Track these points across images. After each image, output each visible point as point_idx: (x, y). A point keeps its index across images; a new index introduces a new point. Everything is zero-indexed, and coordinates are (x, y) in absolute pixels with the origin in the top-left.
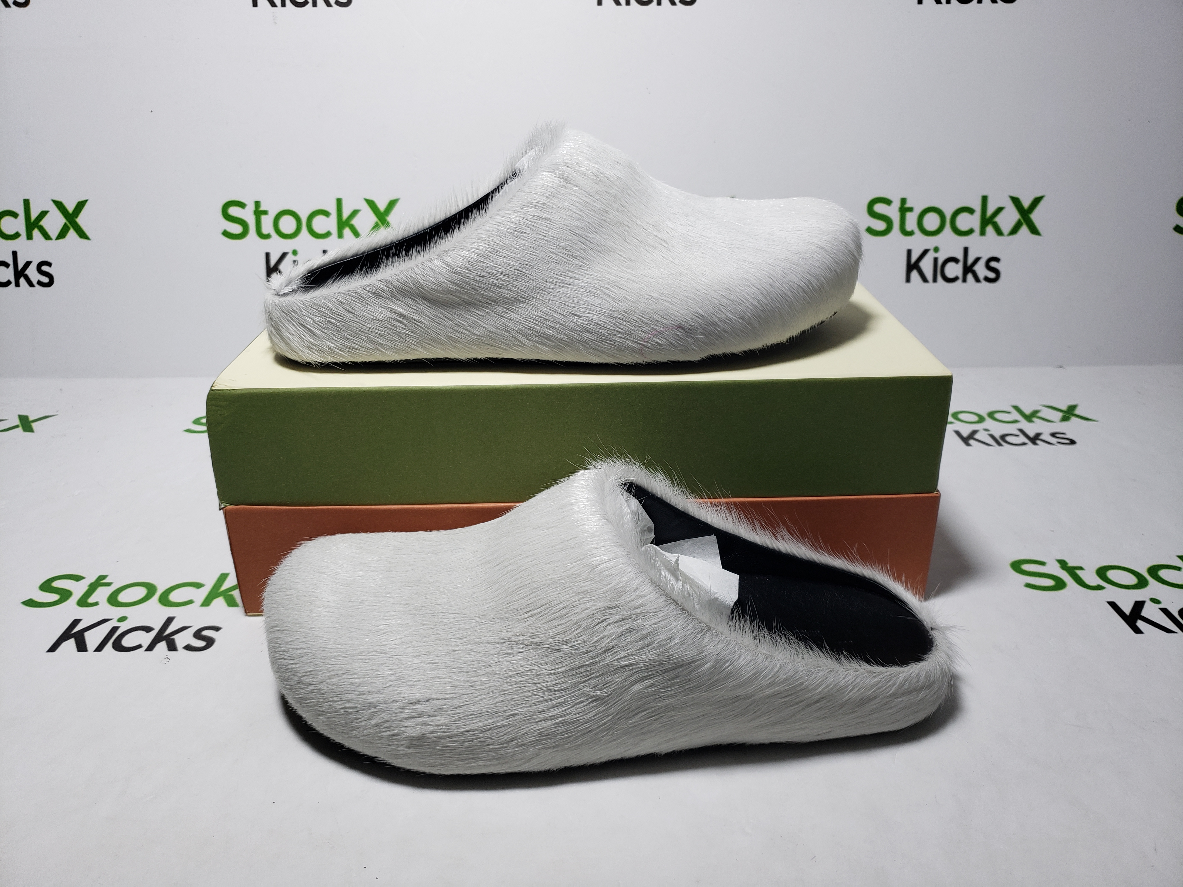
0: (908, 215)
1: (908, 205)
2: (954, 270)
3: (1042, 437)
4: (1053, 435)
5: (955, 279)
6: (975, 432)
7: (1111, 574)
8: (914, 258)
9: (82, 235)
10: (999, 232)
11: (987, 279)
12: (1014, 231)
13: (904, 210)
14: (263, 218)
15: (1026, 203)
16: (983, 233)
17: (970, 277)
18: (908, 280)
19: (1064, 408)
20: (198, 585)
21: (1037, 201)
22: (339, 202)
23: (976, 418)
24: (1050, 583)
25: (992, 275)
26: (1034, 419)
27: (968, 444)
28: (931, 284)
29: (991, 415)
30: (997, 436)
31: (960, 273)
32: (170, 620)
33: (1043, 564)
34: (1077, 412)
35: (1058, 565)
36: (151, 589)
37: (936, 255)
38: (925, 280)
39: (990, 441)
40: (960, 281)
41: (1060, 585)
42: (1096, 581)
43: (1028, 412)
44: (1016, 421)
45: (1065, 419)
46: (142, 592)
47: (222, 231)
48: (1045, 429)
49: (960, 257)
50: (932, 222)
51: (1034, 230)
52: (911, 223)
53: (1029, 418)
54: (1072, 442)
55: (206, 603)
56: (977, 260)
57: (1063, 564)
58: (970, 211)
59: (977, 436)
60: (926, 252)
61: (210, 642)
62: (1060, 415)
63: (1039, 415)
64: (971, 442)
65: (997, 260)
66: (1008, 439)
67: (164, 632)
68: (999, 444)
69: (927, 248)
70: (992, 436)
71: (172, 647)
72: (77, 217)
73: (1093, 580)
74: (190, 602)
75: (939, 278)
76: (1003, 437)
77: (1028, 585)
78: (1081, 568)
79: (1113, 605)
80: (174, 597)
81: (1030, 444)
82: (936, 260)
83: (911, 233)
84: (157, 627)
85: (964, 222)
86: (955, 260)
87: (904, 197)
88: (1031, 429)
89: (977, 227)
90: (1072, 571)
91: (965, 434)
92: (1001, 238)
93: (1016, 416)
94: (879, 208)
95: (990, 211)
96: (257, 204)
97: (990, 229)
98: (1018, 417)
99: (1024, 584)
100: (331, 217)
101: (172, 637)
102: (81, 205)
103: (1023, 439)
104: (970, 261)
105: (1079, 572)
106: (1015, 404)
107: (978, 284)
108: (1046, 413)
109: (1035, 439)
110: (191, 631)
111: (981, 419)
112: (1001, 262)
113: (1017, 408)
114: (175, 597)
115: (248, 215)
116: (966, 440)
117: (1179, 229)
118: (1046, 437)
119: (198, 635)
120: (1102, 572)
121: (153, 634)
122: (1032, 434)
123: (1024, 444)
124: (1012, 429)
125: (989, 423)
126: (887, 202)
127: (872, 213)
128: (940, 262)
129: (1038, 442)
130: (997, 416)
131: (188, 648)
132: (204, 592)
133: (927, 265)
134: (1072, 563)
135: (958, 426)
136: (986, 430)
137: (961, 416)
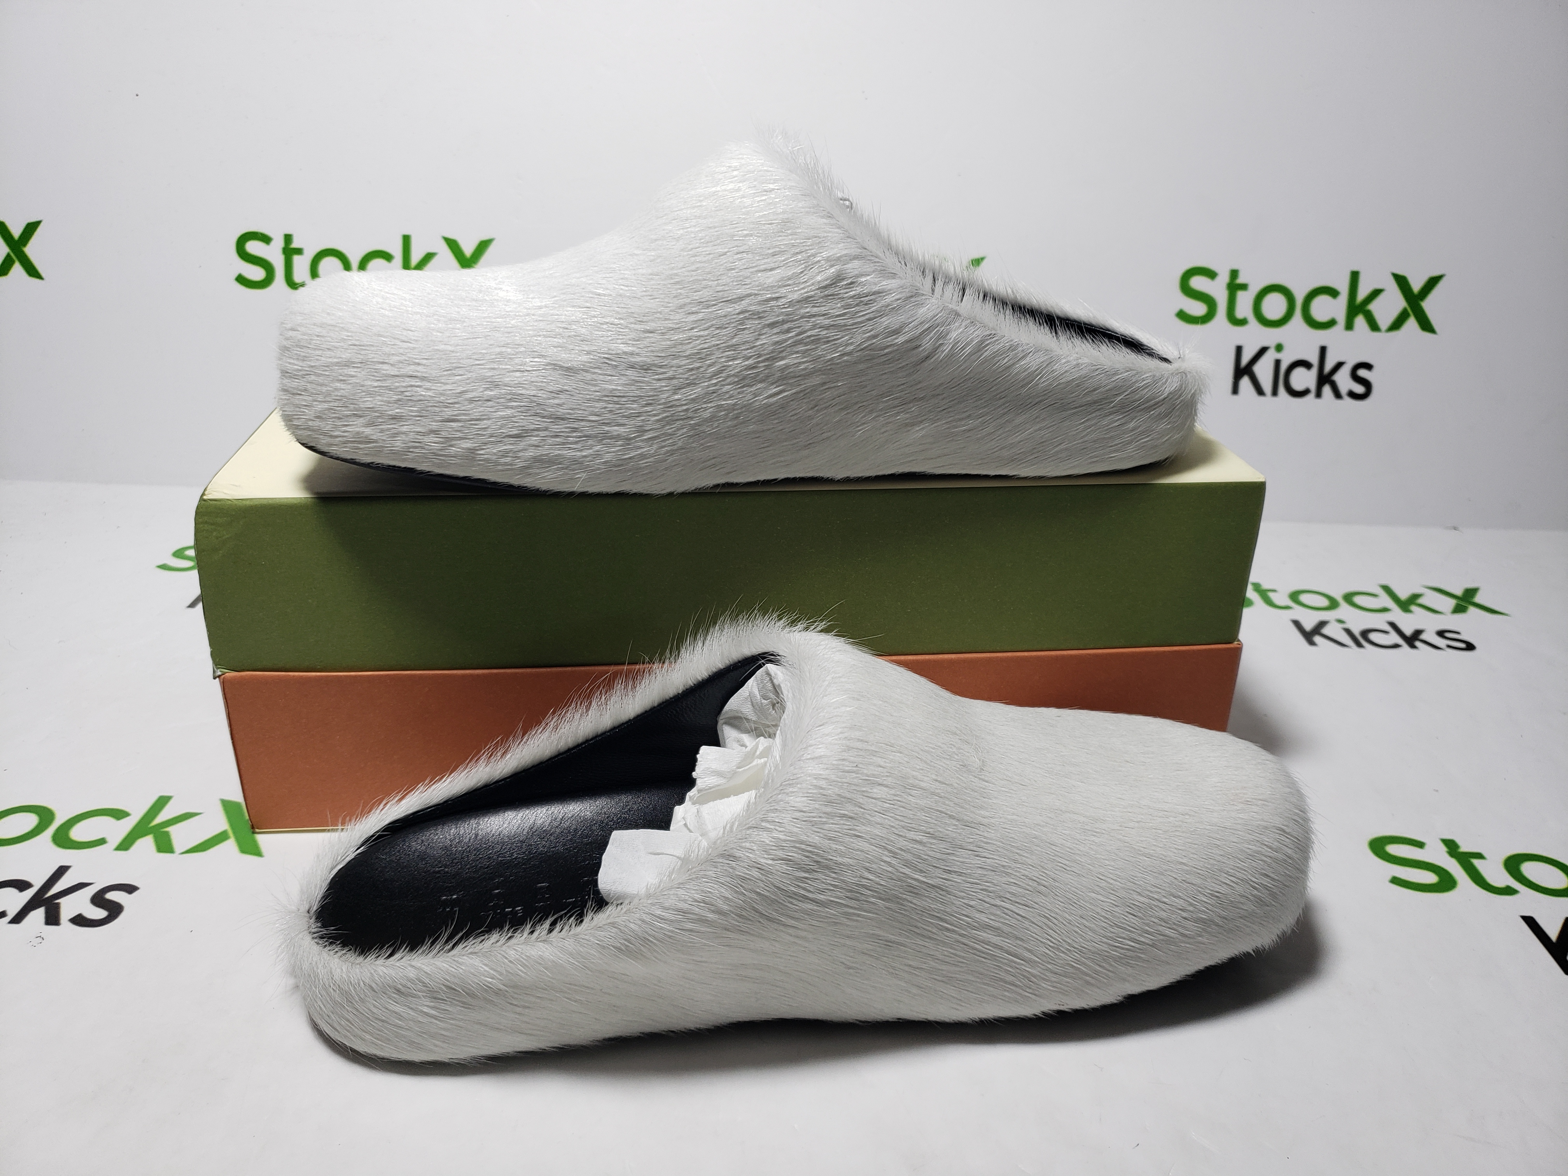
0: (1241, 295)
1: (1240, 280)
2: (1303, 379)
4: (1441, 634)
5: (1305, 393)
6: (1322, 624)
7: (1529, 869)
8: (1245, 360)
9: (32, 271)
10: (1374, 326)
11: (1352, 395)
12: (1396, 325)
13: (1235, 287)
14: (296, 258)
15: (1416, 285)
17: (1327, 390)
18: (1235, 390)
19: (1459, 592)
20: (119, 814)
21: (1432, 282)
22: (406, 240)
23: (1325, 603)
24: (1431, 878)
25: (1359, 389)
26: (1413, 608)
27: (1312, 643)
28: (1268, 399)
29: (1349, 598)
30: (1356, 632)
31: (1312, 385)
32: (62, 871)
33: (1420, 845)
34: (1478, 599)
35: (1444, 849)
36: (45, 815)
37: (1278, 356)
38: (1260, 391)
39: (1345, 639)
40: (1311, 396)
41: (1446, 883)
42: (1501, 878)
43: (1403, 595)
44: (1385, 610)
45: (1459, 609)
46: (30, 821)
47: (236, 275)
48: (1430, 625)
49: (1314, 359)
50: (1274, 306)
51: (1426, 325)
52: (1244, 305)
53: (1406, 605)
54: (1470, 647)
55: (125, 845)
56: (1339, 365)
57: (1451, 846)
58: (1333, 293)
59: (1326, 631)
60: (1263, 351)
61: (115, 910)
62: (1452, 602)
63: (1420, 601)
64: (1317, 639)
65: (1368, 366)
66: (1373, 636)
67: (46, 892)
68: (1359, 645)
69: (1265, 344)
70: (1348, 632)
71: (52, 919)
72: (25, 245)
73: (1500, 877)
74: (102, 842)
75: (1281, 389)
76: (1365, 634)
77: (1395, 881)
78: (1480, 856)
79: (1530, 922)
80: (77, 833)
81: (1405, 647)
82: (1278, 363)
83: (1242, 322)
84: (38, 884)
85: (1322, 308)
86: (1306, 365)
87: (1235, 267)
88: (1408, 623)
89: (1341, 317)
90: (1466, 860)
91: (1308, 626)
92: (1376, 334)
93: (1385, 601)
94: (1198, 283)
95: (1362, 295)
96: (288, 238)
98: (1389, 603)
99: (1389, 878)
100: (394, 261)
101: (57, 901)
102: (31, 228)
103: (1394, 638)
104: (1329, 366)
105: (1476, 862)
106: (1384, 583)
107: (1339, 402)
108: (1431, 599)
109: (1413, 639)
110: (89, 892)
111: (1333, 604)
112: (1375, 370)
113: (1387, 589)
114: (79, 833)
115: (273, 254)
116: (1310, 637)
118: (1429, 636)
119: (98, 900)
120: (1513, 864)
121: (29, 894)
122: (1408, 631)
123: (1396, 646)
124: (1379, 621)
125: (1344, 611)
126: (1211, 274)
127: (1187, 290)
128: (1284, 367)
129: (1417, 644)
130: (1358, 600)
131: (79, 921)
132: (126, 826)
133: (1264, 371)
134: (1465, 847)
135: (1298, 613)
136: (1340, 621)
137: (1304, 598)
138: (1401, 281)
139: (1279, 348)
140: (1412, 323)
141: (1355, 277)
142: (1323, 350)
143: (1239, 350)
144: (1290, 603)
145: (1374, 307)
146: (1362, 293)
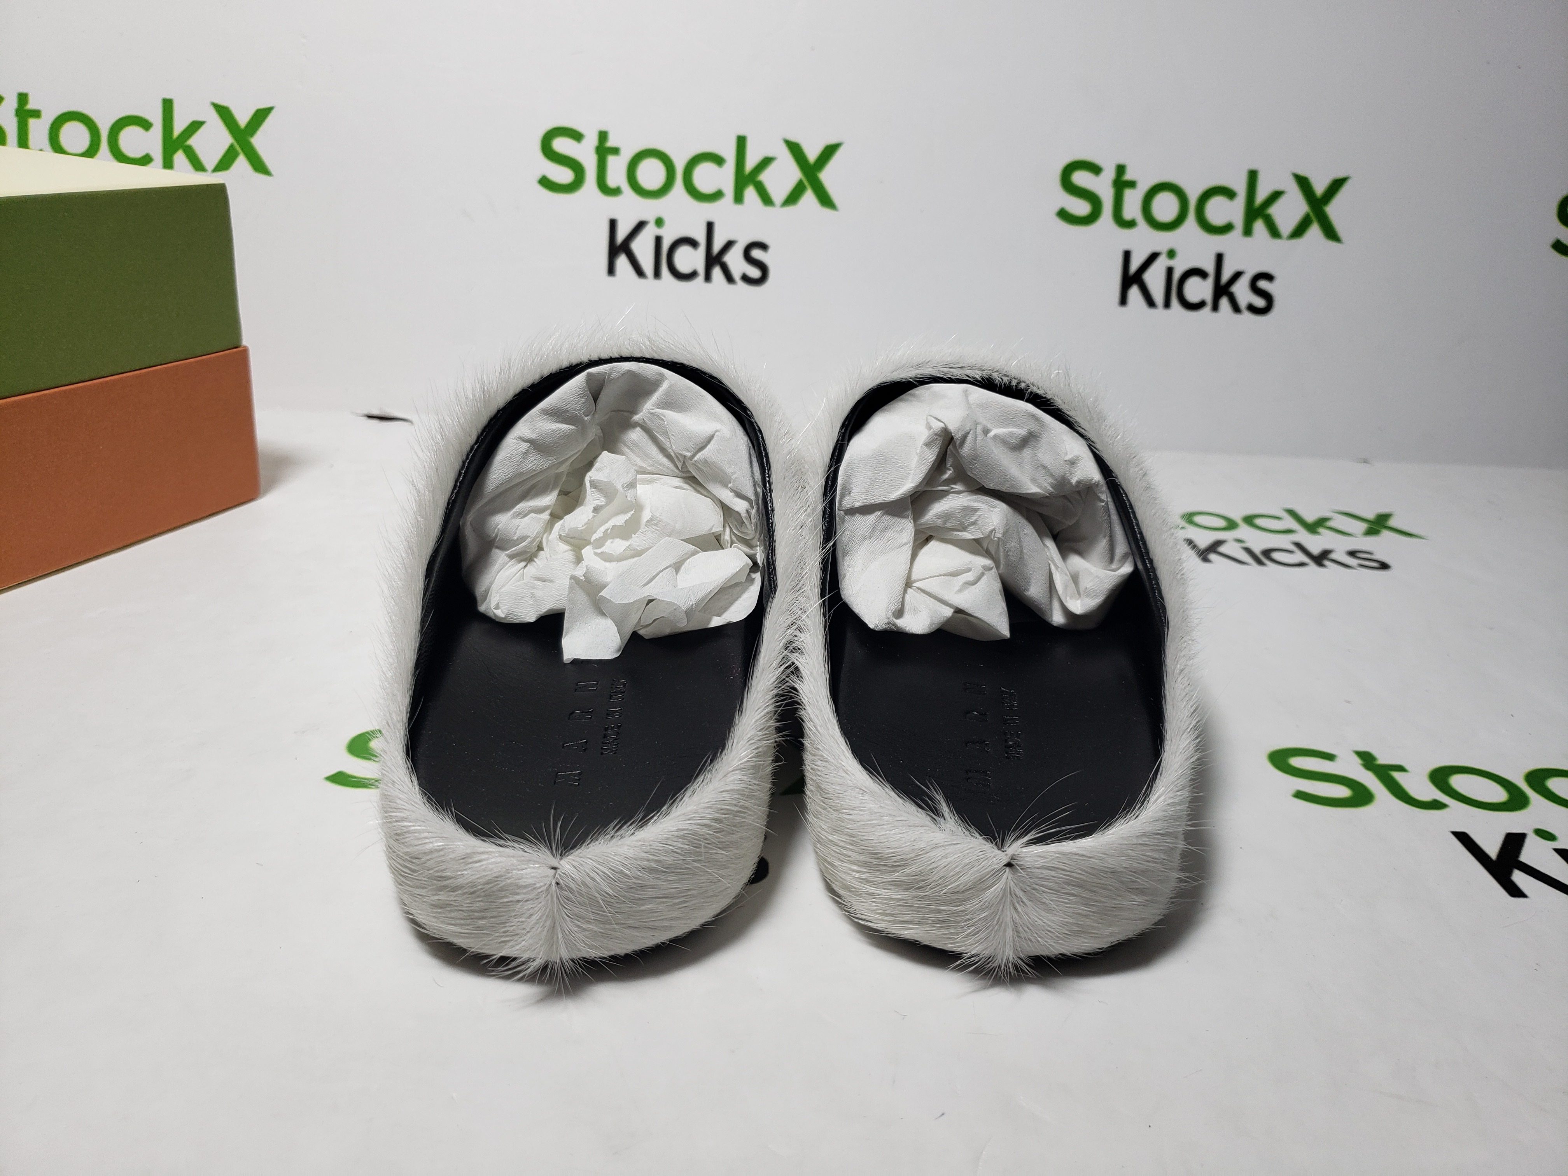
0: (1128, 193)
1: (1128, 176)
2: (1196, 289)
3: (1333, 556)
4: (1352, 554)
5: (1200, 305)
6: (1219, 543)
7: (1457, 782)
8: (1134, 266)
10: (1274, 232)
11: (1252, 309)
12: (1299, 231)
13: (1121, 184)
14: (32, 122)
15: (1320, 187)
16: (1248, 231)
17: (1224, 302)
18: (1123, 301)
19: (1371, 515)
21: (1337, 185)
23: (1222, 523)
24: (1343, 792)
25: (1260, 303)
26: (1321, 530)
27: (1206, 560)
28: (1160, 311)
29: (1249, 520)
31: (1208, 296)
33: (1330, 757)
34: (1392, 523)
35: (1358, 761)
37: (1171, 263)
38: (1151, 303)
39: (1244, 557)
40: (1207, 309)
41: (1361, 796)
43: (1310, 518)
44: (1289, 531)
45: (1371, 532)
48: (1339, 546)
49: (1210, 268)
51: (1331, 233)
53: (1313, 527)
54: (1384, 566)
56: (1237, 275)
57: (1367, 759)
58: (1229, 193)
59: (1222, 549)
60: (1153, 257)
62: (1364, 526)
63: (1330, 524)
64: (1213, 556)
65: (1269, 277)
66: (1276, 556)
68: (1260, 563)
70: (1248, 551)
73: (1425, 790)
75: (1174, 301)
76: (1267, 553)
77: (1300, 795)
78: (1401, 768)
79: (1463, 837)
81: (1313, 567)
82: (1170, 271)
83: (1131, 224)
85: (1218, 211)
86: (1201, 273)
87: (1121, 162)
88: (1315, 543)
89: (1239, 221)
90: (1385, 773)
91: (1203, 545)
92: (1277, 242)
93: (1291, 523)
94: (1081, 178)
97: (1259, 226)
98: (1294, 525)
99: (1293, 789)
103: (1300, 557)
104: (1226, 276)
105: (1396, 775)
106: (1290, 506)
107: (1237, 317)
108: (1340, 522)
109: (1321, 559)
111: (1231, 525)
113: (1292, 513)
116: (1204, 554)
117: (1559, 247)
118: (1339, 556)
120: (1440, 776)
122: (1315, 551)
123: (1302, 564)
124: (1284, 541)
125: (1244, 532)
126: (1095, 169)
127: (1068, 186)
128: (1177, 275)
129: (1326, 563)
130: (1259, 522)
133: (1155, 279)
134: (1383, 759)
135: (1192, 533)
136: (1239, 541)
137: (1198, 519)
138: (1303, 183)
139: (1171, 254)
140: (1315, 230)
141: (1253, 176)
142: (1219, 258)
143: (1127, 255)
144: (1183, 523)
145: (1274, 211)
146: (1261, 196)
